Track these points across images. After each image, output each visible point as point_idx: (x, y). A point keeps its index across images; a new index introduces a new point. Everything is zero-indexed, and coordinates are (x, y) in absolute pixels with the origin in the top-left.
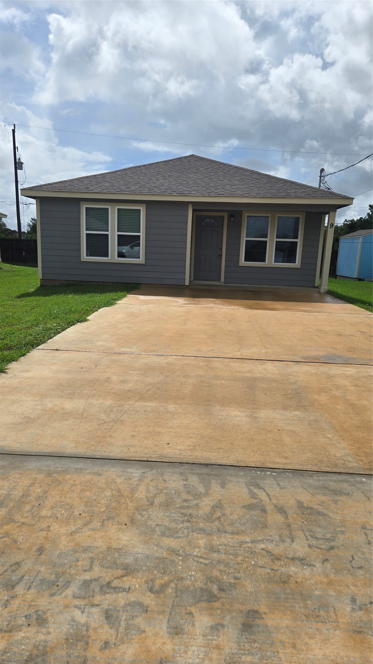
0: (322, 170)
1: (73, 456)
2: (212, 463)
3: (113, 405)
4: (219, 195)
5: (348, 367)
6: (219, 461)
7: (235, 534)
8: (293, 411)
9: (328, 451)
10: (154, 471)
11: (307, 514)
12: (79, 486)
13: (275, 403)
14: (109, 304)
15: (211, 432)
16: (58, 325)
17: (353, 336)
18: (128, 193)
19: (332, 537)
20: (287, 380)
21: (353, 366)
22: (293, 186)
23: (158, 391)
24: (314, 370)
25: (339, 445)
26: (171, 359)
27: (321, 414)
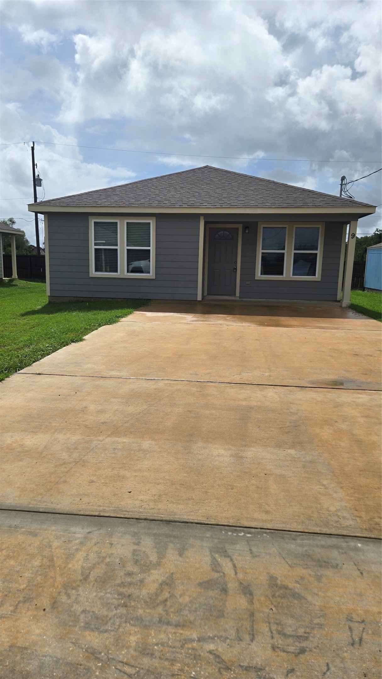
0: (343, 178)
1: (12, 509)
2: (176, 519)
3: (80, 441)
4: (232, 207)
5: (361, 394)
6: (185, 517)
7: (179, 626)
8: (287, 449)
9: (320, 504)
10: (102, 531)
11: (279, 596)
12: (5, 551)
13: (268, 439)
14: (111, 322)
15: (185, 477)
16: (51, 345)
17: (371, 356)
18: (137, 206)
19: (305, 633)
20: (288, 409)
21: (366, 392)
22: (311, 194)
23: (136, 423)
24: (320, 397)
25: (335, 495)
26: (161, 385)
27: (319, 453)
